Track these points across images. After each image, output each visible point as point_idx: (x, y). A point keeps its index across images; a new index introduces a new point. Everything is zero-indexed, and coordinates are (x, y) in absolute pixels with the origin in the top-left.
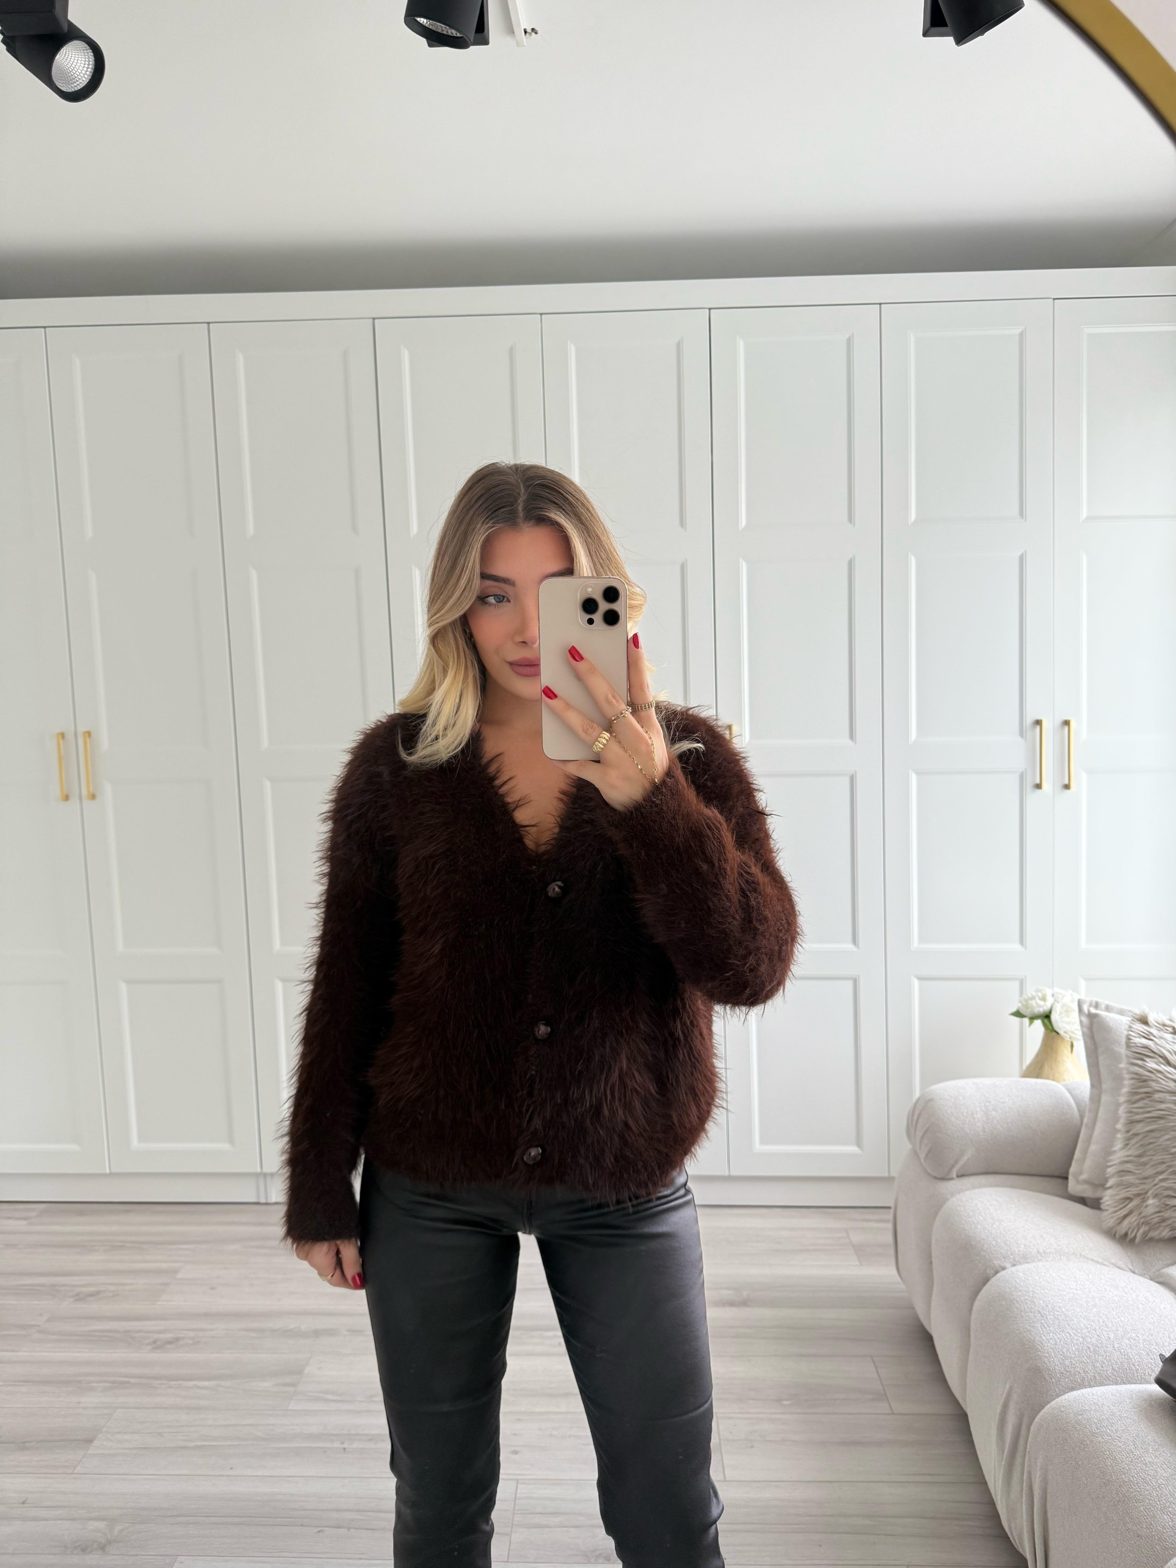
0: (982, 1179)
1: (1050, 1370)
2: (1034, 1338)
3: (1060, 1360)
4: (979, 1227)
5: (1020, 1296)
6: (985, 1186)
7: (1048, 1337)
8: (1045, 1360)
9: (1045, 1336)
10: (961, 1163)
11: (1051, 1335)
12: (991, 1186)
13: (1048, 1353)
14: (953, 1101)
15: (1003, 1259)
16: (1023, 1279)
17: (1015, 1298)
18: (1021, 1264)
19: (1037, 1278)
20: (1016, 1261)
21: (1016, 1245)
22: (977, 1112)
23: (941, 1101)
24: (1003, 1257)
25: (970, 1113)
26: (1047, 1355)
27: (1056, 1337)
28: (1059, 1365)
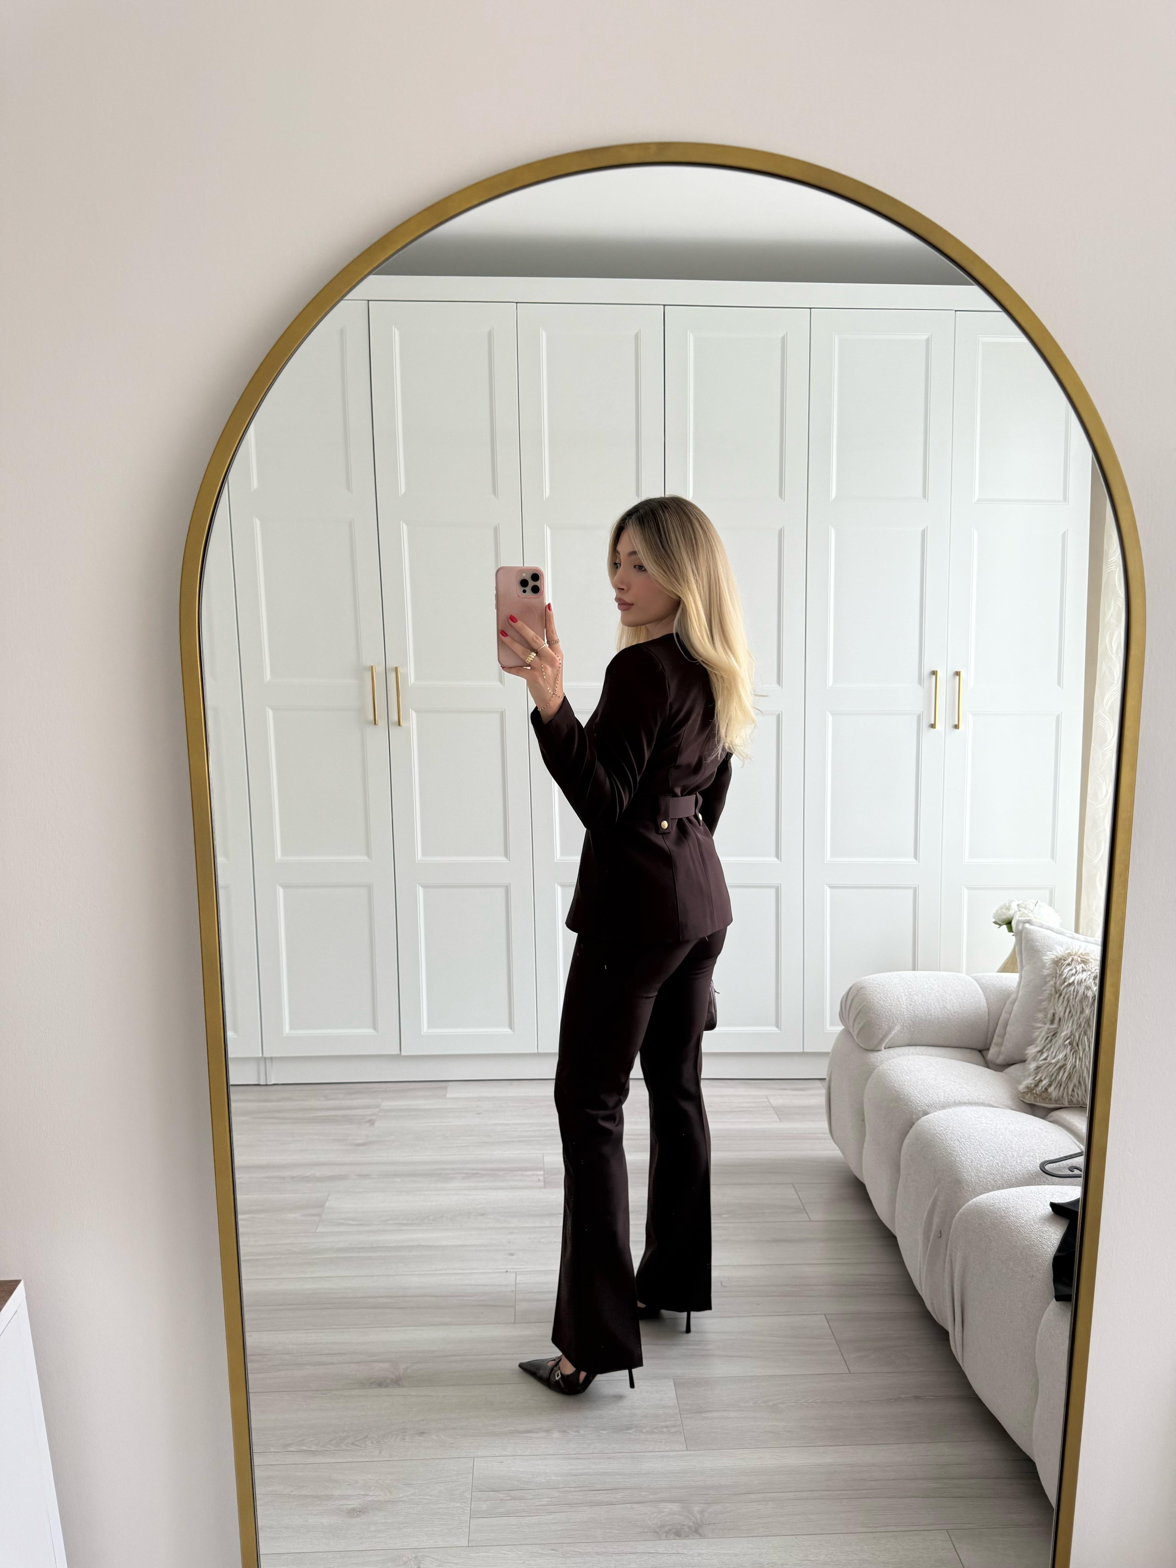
0: (906, 1050)
1: (967, 1181)
2: (955, 1158)
3: (975, 1173)
4: (906, 1085)
5: (941, 1130)
6: (908, 1055)
7: (966, 1156)
8: (963, 1174)
9: (963, 1157)
10: (891, 1036)
11: (968, 1155)
12: (913, 1054)
13: (966, 1168)
14: (881, 988)
15: (927, 1107)
16: (944, 1119)
17: (938, 1132)
18: (941, 1110)
19: (956, 1118)
20: (936, 1109)
22: (902, 997)
26: (965, 1170)
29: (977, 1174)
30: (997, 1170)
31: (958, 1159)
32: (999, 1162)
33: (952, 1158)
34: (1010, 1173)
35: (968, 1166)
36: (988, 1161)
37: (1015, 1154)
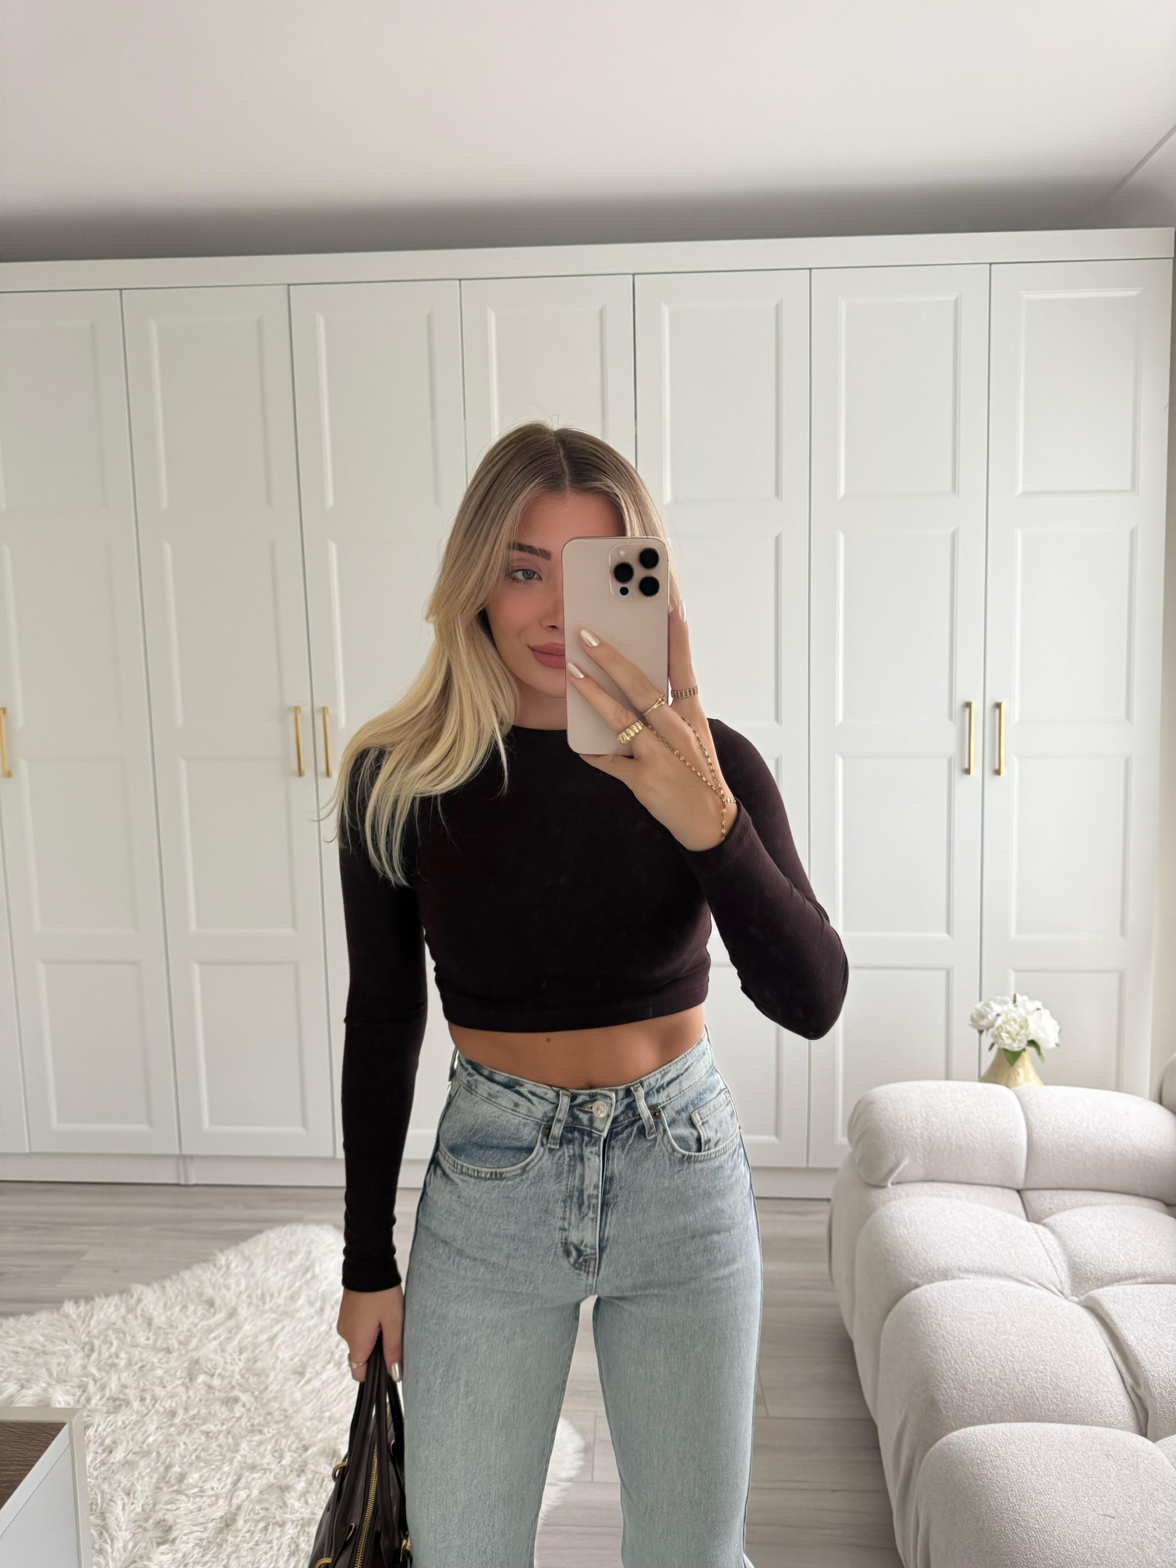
1: (947, 1402)
3: (959, 1391)
8: (943, 1391)
9: (945, 1363)
13: (947, 1383)
14: (893, 1105)
18: (937, 1281)
20: (931, 1280)
22: (916, 1117)
24: (918, 1274)
26: (946, 1386)
28: (955, 1397)
29: (960, 1394)
30: (990, 1390)
31: (938, 1367)
32: (992, 1377)
33: (931, 1364)
34: (1007, 1395)
35: (951, 1381)
36: (979, 1375)
37: (1017, 1367)
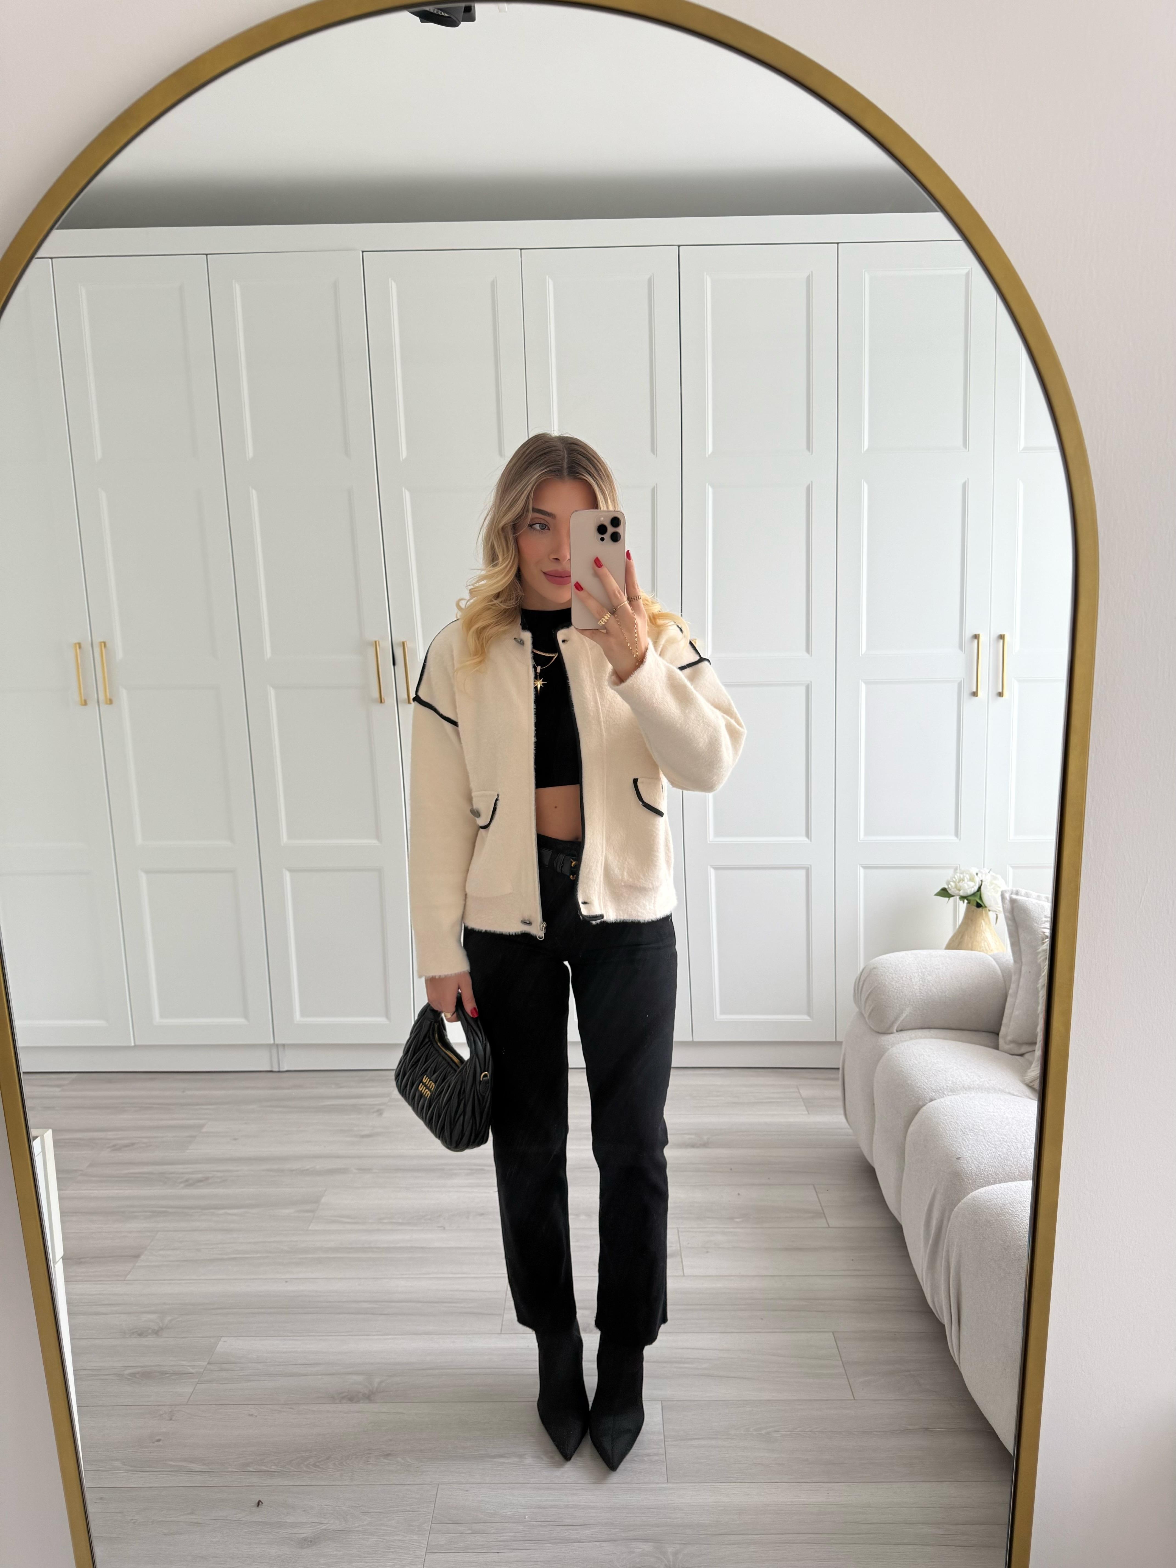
0: (919, 1033)
1: (967, 1174)
2: (956, 1150)
3: (976, 1165)
4: (914, 1069)
5: (946, 1119)
6: (921, 1038)
7: (967, 1148)
8: (964, 1166)
9: (965, 1148)
10: (901, 1019)
11: (970, 1146)
12: (926, 1037)
13: (966, 1160)
14: (894, 968)
15: (934, 1094)
16: (950, 1106)
17: (942, 1121)
18: (948, 1095)
19: (961, 1105)
20: (945, 1094)
21: (944, 1081)
22: (915, 977)
23: (884, 969)
24: (934, 1092)
25: (908, 978)
26: (966, 1162)
27: (973, 1149)
28: (975, 1169)
30: (999, 1164)
31: (959, 1150)
32: (1001, 1154)
33: (953, 1149)
34: (1013, 1165)
35: (969, 1158)
36: (991, 1153)
